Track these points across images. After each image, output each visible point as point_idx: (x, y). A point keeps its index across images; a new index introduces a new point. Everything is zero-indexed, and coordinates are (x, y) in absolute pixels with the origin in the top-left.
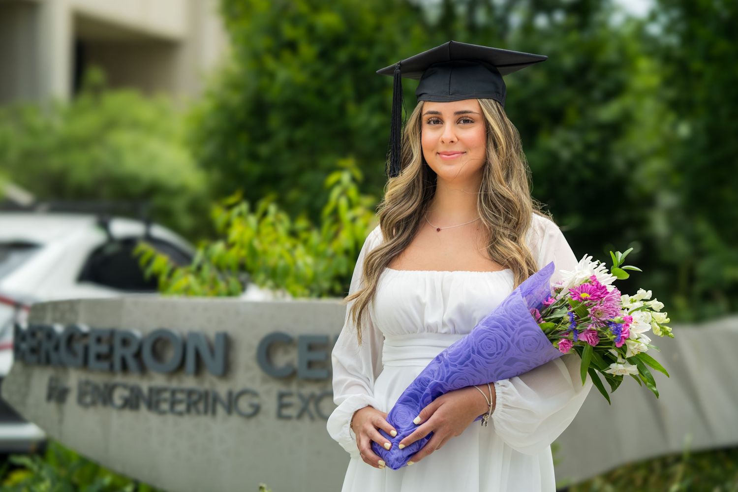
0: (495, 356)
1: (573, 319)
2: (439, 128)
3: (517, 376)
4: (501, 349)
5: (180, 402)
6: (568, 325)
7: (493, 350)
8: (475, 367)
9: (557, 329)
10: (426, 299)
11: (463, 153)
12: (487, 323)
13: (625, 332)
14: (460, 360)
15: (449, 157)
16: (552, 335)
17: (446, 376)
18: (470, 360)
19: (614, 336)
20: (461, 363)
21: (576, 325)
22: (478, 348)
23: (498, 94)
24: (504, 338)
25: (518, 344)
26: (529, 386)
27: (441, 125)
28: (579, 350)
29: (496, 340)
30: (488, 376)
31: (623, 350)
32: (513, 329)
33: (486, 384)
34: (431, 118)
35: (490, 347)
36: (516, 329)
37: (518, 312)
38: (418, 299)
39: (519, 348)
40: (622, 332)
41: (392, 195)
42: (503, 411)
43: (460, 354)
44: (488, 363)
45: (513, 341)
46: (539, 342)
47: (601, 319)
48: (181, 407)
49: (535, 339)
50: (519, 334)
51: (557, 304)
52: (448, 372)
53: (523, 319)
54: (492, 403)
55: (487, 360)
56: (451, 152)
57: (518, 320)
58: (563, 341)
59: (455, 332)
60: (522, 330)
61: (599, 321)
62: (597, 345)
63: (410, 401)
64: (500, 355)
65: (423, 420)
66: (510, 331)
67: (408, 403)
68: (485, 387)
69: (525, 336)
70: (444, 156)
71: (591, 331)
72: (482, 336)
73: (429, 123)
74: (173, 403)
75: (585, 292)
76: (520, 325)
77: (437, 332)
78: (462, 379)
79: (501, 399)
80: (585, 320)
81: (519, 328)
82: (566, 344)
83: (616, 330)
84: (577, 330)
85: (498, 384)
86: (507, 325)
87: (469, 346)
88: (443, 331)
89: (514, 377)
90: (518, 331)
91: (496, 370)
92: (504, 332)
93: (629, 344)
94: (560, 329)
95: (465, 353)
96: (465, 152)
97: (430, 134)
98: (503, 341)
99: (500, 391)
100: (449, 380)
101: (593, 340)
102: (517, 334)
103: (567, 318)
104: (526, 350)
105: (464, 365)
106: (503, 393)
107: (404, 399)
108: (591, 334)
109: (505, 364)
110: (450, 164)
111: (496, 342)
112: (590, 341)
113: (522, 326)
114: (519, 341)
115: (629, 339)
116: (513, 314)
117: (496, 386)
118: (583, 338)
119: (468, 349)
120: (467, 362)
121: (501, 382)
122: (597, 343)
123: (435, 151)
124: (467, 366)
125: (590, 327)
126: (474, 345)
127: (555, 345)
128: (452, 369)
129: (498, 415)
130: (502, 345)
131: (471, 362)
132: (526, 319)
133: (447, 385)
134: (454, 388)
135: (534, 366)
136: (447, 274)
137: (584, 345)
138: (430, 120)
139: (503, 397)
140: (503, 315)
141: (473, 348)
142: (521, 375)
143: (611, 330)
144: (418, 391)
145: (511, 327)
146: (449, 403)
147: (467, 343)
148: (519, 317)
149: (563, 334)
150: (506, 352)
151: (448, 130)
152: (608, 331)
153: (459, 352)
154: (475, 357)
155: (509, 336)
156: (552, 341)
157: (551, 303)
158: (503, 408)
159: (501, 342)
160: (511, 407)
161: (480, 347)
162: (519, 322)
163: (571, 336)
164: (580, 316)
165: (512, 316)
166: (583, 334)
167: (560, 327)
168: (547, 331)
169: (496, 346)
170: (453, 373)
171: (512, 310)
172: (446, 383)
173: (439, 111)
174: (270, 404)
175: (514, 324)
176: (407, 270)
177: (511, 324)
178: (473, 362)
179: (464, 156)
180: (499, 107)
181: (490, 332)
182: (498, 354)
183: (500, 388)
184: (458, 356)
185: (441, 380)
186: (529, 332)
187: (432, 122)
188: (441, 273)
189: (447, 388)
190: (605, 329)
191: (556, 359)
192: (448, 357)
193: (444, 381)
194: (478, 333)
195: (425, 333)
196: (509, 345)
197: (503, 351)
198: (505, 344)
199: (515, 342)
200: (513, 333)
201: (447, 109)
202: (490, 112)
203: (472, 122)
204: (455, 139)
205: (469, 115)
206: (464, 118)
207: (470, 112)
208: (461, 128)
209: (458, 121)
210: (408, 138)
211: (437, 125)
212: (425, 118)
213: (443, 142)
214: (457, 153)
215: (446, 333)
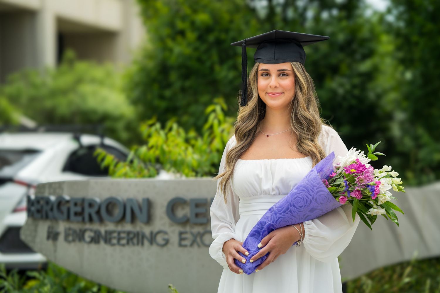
0: (303, 207)
1: (346, 184)
2: (268, 78)
3: (316, 218)
4: (307, 203)
5: (123, 238)
6: (344, 188)
7: (302, 204)
8: (292, 214)
9: (338, 190)
10: (262, 176)
12: (297, 188)
13: (377, 191)
14: (283, 210)
15: (274, 95)
16: (335, 194)
17: (276, 220)
18: (289, 210)
19: (371, 193)
20: (284, 212)
21: (349, 188)
22: (293, 203)
23: (301, 58)
24: (308, 197)
25: (316, 200)
26: (323, 224)
27: (270, 77)
28: (351, 202)
29: (303, 198)
30: (299, 218)
31: (376, 200)
32: (313, 192)
33: (299, 224)
34: (264, 73)
35: (300, 203)
36: (314, 192)
37: (315, 182)
38: (258, 175)
39: (317, 202)
40: (375, 190)
41: (242, 117)
42: (309, 239)
43: (283, 207)
44: (298, 211)
45: (313, 198)
46: (328, 198)
47: (362, 183)
48: (124, 242)
49: (326, 197)
50: (316, 194)
51: (337, 176)
52: (277, 217)
53: (318, 186)
54: (302, 235)
55: (299, 210)
56: (275, 93)
57: (315, 186)
58: (342, 197)
59: (280, 194)
60: (318, 192)
61: (361, 185)
62: (361, 199)
63: (255, 235)
64: (306, 206)
65: (263, 245)
66: (311, 193)
67: (254, 236)
68: (298, 226)
69: (319, 195)
70: (271, 95)
71: (357, 190)
72: (295, 196)
73: (262, 75)
74: (119, 239)
75: (353, 169)
76: (317, 189)
77: (269, 194)
78: (285, 221)
79: (307, 232)
80: (354, 185)
81: (316, 191)
82: (343, 199)
83: (372, 189)
84: (349, 191)
85: (306, 223)
86: (309, 189)
87: (288, 202)
88: (273, 194)
89: (315, 218)
90: (316, 192)
91: (304, 215)
92: (308, 193)
93: (379, 197)
94: (339, 190)
95: (286, 206)
96: (283, 93)
97: (262, 82)
98: (307, 199)
99: (307, 227)
100: (278, 221)
101: (359, 196)
102: (315, 194)
103: (344, 184)
104: (321, 203)
105: (286, 213)
106: (309, 228)
107: (252, 234)
108: (357, 193)
109: (309, 212)
110: (274, 100)
111: (304, 199)
112: (357, 196)
113: (318, 190)
114: (316, 198)
115: (379, 194)
117: (304, 224)
118: (353, 195)
119: (288, 204)
120: (287, 211)
121: (307, 222)
122: (361, 197)
123: (265, 92)
124: (287, 213)
125: (357, 188)
126: (291, 201)
127: (337, 200)
128: (279, 215)
129: (306, 241)
130: (307, 201)
131: (289, 211)
132: (320, 185)
133: (276, 225)
134: (281, 227)
135: (326, 212)
136: (273, 161)
137: (354, 199)
138: (263, 74)
139: (308, 231)
140: (307, 184)
141: (290, 203)
142: (319, 217)
143: (368, 189)
144: (260, 229)
145: (311, 190)
146: (278, 235)
147: (286, 201)
148: (316, 185)
149: (342, 193)
150: (309, 205)
151: (273, 80)
152: (367, 190)
153: (283, 206)
154: (292, 208)
155: (311, 196)
156: (335, 197)
157: (334, 176)
158: (309, 237)
159: (306, 199)
160: (313, 236)
161: (294, 202)
162: (316, 187)
163: (346, 194)
164: (351, 182)
165: (312, 184)
166: (353, 193)
167: (340, 189)
168: (332, 192)
169: (303, 201)
170: (280, 218)
171: (312, 180)
172: (275, 224)
173: (268, 69)
174: (174, 238)
175: (313, 188)
176: (251, 159)
177: (311, 189)
178: (290, 211)
179: (283, 95)
180: (302, 66)
181: (299, 194)
182: (304, 206)
183: (307, 226)
184: (282, 208)
185: (273, 222)
186: (322, 193)
187: (264, 75)
188: (270, 160)
189: (276, 227)
190: (365, 189)
191: (338, 208)
192: (277, 209)
193: (274, 223)
194: (293, 195)
195: (262, 195)
196: (311, 201)
197: (308, 204)
198: (309, 200)
199: (314, 199)
200: (313, 194)
201: (273, 68)
202: (298, 70)
203: (287, 75)
204: (278, 86)
205: (286, 71)
206: (282, 74)
207: (286, 70)
208: (281, 79)
209: (279, 75)
210: (250, 84)
211: (267, 77)
212: (260, 72)
213: (270, 87)
214: (279, 93)
215: (274, 195)
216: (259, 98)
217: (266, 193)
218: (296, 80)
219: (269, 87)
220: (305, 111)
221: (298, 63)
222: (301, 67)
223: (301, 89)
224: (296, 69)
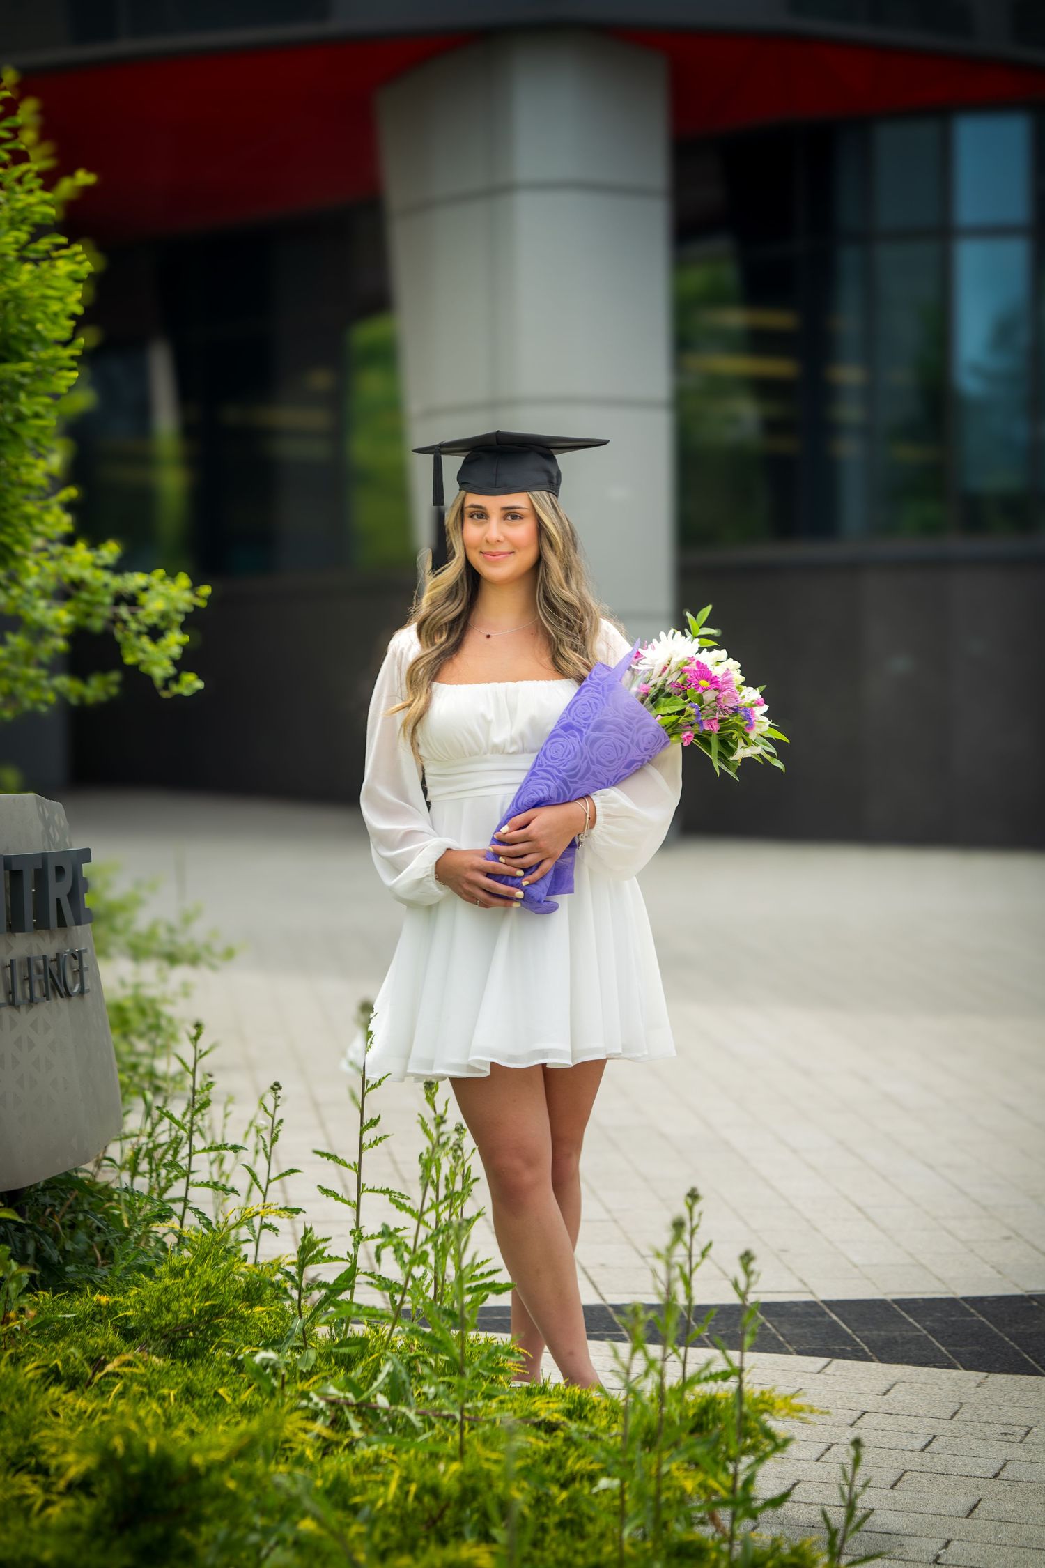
2: (482, 524)
9: (679, 722)
11: (510, 553)
15: (494, 557)
16: (673, 730)
23: (550, 483)
25: (638, 744)
27: (487, 521)
29: (614, 744)
32: (630, 729)
34: (475, 512)
35: (608, 754)
36: (633, 729)
37: (633, 711)
38: (483, 716)
39: (639, 748)
42: (605, 823)
45: (632, 742)
46: (657, 738)
49: (654, 736)
50: (637, 733)
53: (638, 716)
54: (588, 816)
55: (607, 769)
56: (497, 552)
57: (634, 718)
58: (687, 733)
60: (639, 730)
64: (620, 761)
69: (644, 734)
70: (488, 556)
73: (472, 517)
76: (637, 723)
77: (503, 753)
79: (601, 811)
88: (512, 750)
96: (513, 552)
97: (473, 531)
99: (600, 801)
106: (603, 802)
110: (495, 566)
116: (627, 713)
117: (593, 797)
123: (479, 550)
129: (600, 828)
130: (622, 749)
138: (474, 514)
139: (603, 807)
148: (634, 715)
149: (687, 727)
151: (495, 529)
155: (627, 737)
156: (671, 735)
158: (606, 818)
160: (615, 816)
165: (626, 715)
168: (667, 725)
173: (483, 505)
175: (630, 723)
179: (512, 557)
180: (553, 498)
183: (598, 798)
187: (475, 517)
195: (489, 756)
196: (629, 748)
197: (624, 755)
198: (625, 747)
199: (635, 742)
200: (631, 733)
201: (492, 503)
202: (542, 508)
203: (521, 518)
204: (501, 538)
205: (517, 510)
206: (511, 514)
207: (519, 508)
208: (508, 525)
209: (505, 518)
210: (449, 533)
211: (481, 520)
212: (468, 510)
213: (487, 542)
214: (504, 553)
215: (512, 753)
216: (468, 564)
217: (497, 749)
218: (540, 528)
219: (484, 542)
220: (563, 588)
221: (544, 493)
222: (549, 502)
223: (551, 545)
224: (540, 506)
